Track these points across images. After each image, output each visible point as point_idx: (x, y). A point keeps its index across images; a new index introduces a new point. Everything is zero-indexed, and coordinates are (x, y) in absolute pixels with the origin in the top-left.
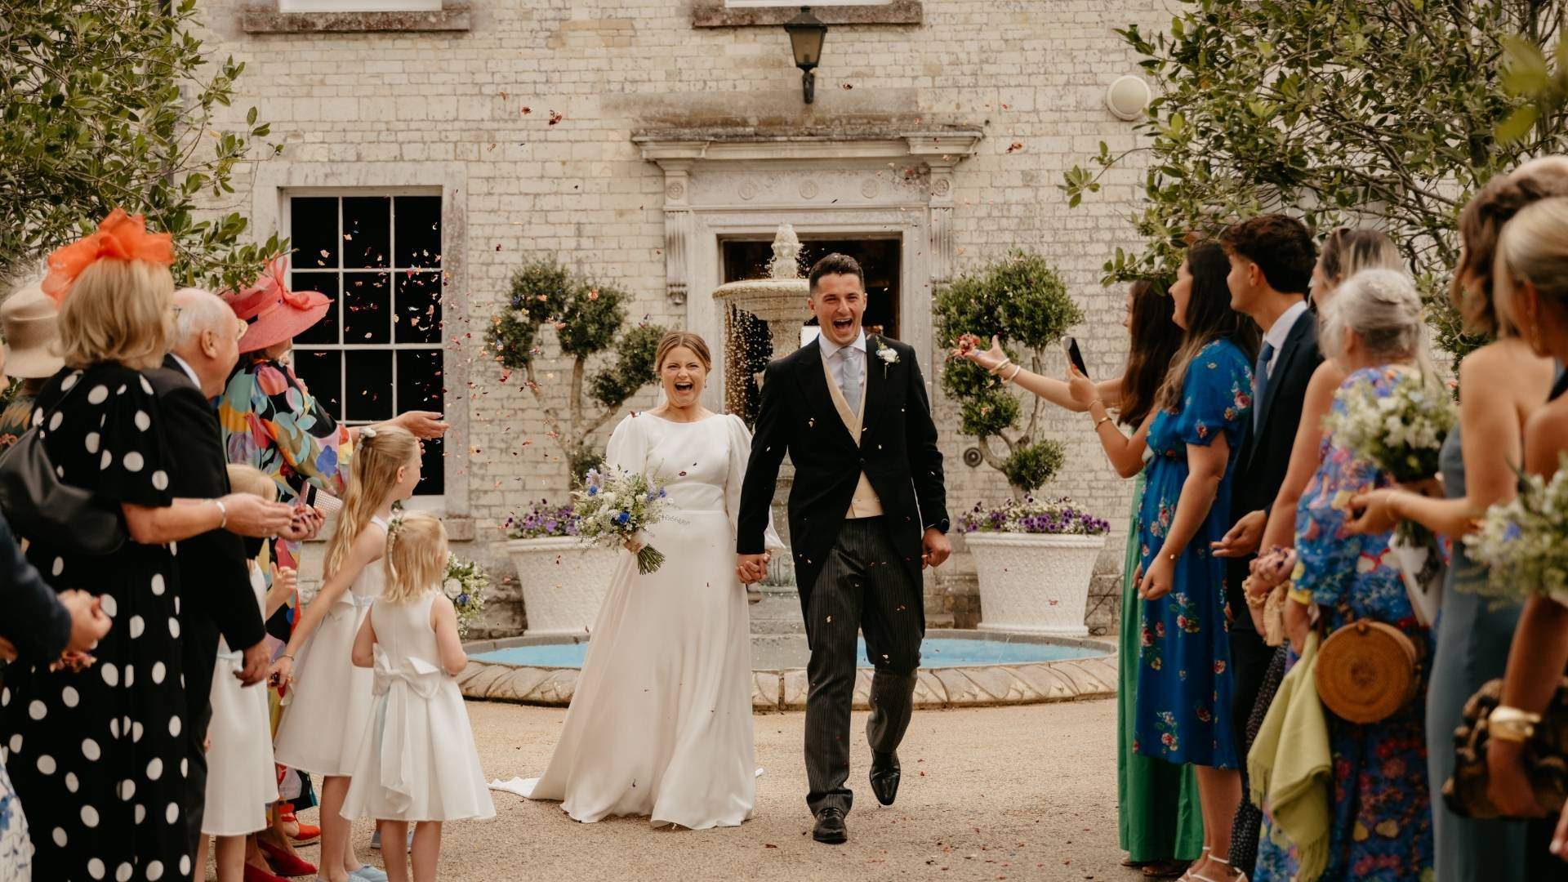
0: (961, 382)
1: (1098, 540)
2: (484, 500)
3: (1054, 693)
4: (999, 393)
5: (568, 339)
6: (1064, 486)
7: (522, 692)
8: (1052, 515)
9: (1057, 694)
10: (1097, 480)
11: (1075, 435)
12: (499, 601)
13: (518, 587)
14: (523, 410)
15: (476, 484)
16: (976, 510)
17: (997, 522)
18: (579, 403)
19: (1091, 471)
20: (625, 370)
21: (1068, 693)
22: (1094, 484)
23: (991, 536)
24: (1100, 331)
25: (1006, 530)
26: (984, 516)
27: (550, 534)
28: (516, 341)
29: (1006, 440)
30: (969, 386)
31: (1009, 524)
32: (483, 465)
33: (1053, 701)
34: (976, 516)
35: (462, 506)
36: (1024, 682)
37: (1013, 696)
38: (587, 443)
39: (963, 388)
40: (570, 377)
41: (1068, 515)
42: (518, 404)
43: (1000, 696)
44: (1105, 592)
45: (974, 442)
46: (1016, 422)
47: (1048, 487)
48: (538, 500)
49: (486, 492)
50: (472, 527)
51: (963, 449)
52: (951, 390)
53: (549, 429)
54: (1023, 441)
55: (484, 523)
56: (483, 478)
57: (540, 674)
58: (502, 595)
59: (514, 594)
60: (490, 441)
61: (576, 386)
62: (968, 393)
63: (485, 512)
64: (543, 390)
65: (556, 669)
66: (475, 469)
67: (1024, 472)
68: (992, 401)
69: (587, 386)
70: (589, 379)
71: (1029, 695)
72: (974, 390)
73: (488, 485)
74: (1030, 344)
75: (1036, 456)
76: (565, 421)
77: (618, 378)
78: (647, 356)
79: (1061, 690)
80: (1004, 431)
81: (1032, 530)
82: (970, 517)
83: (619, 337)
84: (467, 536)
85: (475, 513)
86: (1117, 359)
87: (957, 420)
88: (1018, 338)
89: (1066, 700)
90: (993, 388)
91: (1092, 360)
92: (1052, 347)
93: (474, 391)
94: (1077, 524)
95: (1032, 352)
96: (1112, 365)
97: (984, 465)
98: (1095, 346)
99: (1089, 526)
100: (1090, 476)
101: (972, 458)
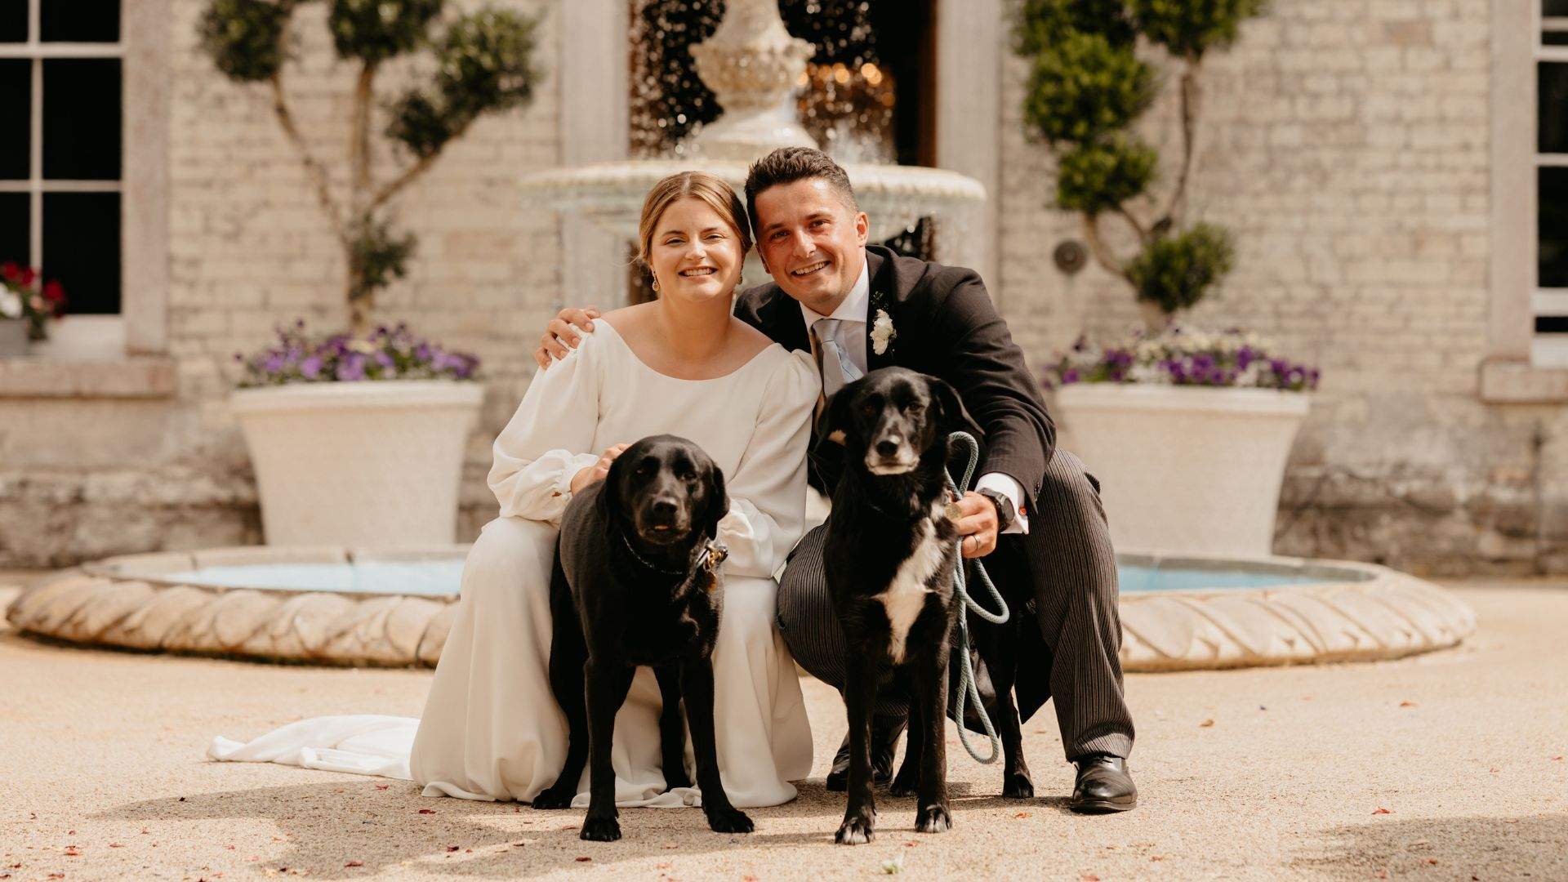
0: (1055, 115)
1: (1295, 403)
2: (194, 325)
3: (1276, 648)
4: (1121, 138)
5: (347, 28)
6: (1232, 310)
7: (231, 634)
8: (1216, 355)
9: (1283, 650)
10: (1289, 298)
11: (1253, 219)
12: (217, 505)
13: (251, 480)
14: (265, 164)
15: (179, 295)
16: (1078, 348)
17: (1115, 368)
18: (363, 151)
19: (1279, 283)
20: (448, 86)
21: (1303, 649)
22: (1285, 308)
23: (1106, 393)
24: (1297, 34)
25: (1132, 381)
26: (1092, 357)
27: (310, 381)
28: (251, 33)
29: (1133, 222)
30: (1069, 121)
31: (1137, 371)
32: (194, 263)
33: (1276, 663)
34: (1078, 359)
35: (153, 333)
36: (1220, 627)
37: (1198, 652)
38: (379, 215)
39: (1057, 126)
40: (349, 107)
41: (1244, 358)
42: (257, 154)
43: (1174, 651)
44: (1303, 498)
45: (1073, 227)
46: (1152, 188)
47: (1206, 308)
48: (288, 323)
49: (196, 310)
50: (171, 373)
51: (1051, 243)
52: (1034, 131)
53: (312, 197)
54: (1164, 224)
55: (194, 367)
56: (192, 285)
57: (269, 602)
58: (224, 494)
59: (244, 492)
60: (207, 218)
61: (362, 121)
62: (1067, 135)
63: (194, 346)
64: (303, 128)
65: (301, 593)
66: (179, 270)
67: (1166, 279)
68: (1109, 149)
69: (380, 119)
70: (384, 105)
71: (1229, 651)
72: (1081, 128)
73: (200, 298)
74: (1177, 50)
75: (1187, 250)
76: (340, 184)
77: (437, 100)
78: (487, 61)
79: (1290, 643)
80: (1129, 205)
81: (1180, 379)
82: (1065, 360)
83: (437, 31)
84: (164, 386)
85: (177, 348)
86: (1329, 85)
87: (1046, 186)
88: (1158, 37)
89: (1300, 662)
90: (1113, 125)
91: (1282, 85)
92: (1213, 60)
93: (178, 131)
94: (1261, 373)
95: (1179, 66)
96: (1316, 97)
97: (1092, 271)
98: (1291, 62)
99: (1282, 377)
100: (1276, 293)
101: (1068, 259)
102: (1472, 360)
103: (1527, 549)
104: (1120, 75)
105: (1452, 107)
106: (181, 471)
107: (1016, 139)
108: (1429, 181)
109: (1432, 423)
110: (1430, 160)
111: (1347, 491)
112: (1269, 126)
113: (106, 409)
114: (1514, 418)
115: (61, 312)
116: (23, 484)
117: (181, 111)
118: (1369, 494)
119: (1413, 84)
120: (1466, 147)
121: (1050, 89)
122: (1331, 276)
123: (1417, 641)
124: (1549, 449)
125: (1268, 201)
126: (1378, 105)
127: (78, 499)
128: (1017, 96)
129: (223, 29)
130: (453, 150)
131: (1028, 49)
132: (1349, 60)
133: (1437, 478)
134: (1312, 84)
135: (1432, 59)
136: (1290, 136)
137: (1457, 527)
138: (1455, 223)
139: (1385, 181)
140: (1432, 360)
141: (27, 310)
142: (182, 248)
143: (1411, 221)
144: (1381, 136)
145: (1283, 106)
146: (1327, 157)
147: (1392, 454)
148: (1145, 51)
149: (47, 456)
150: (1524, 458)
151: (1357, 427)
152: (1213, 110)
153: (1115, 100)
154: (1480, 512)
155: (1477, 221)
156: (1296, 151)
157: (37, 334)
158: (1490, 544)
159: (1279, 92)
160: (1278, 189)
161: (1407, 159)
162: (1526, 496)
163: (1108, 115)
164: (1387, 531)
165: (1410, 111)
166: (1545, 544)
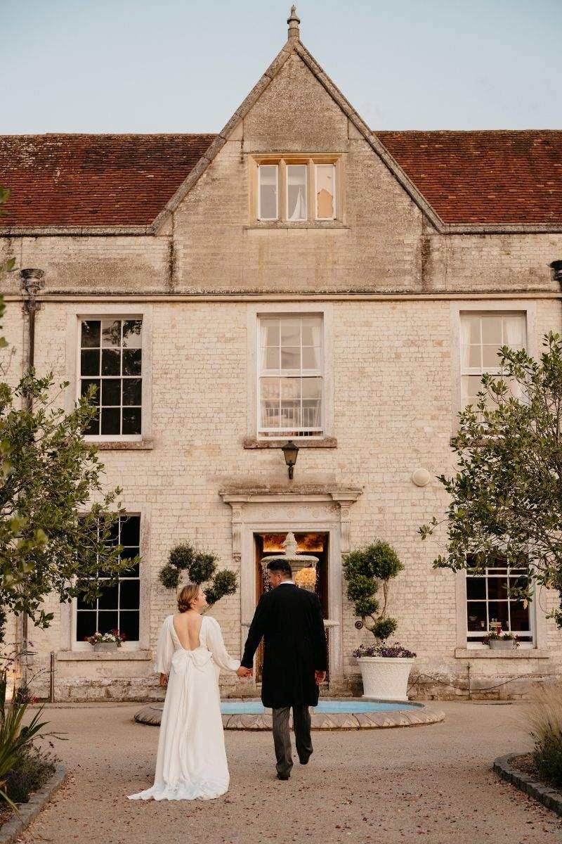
0: (355, 594)
1: (411, 661)
3: (402, 723)
4: (370, 599)
5: (193, 576)
6: (397, 637)
8: (393, 649)
9: (404, 724)
10: (410, 634)
11: (401, 616)
15: (153, 636)
16: (361, 648)
17: (370, 653)
19: (408, 630)
20: (217, 589)
21: (407, 723)
23: (367, 659)
24: (410, 573)
25: (374, 656)
26: (365, 650)
28: (171, 577)
29: (373, 618)
30: (358, 596)
31: (375, 654)
33: (402, 726)
34: (362, 651)
35: (146, 645)
39: (355, 596)
41: (399, 650)
43: (381, 725)
44: (414, 682)
45: (359, 619)
46: (378, 611)
47: (391, 638)
50: (150, 654)
51: (355, 621)
52: (350, 597)
54: (380, 618)
62: (358, 599)
66: (152, 630)
67: (381, 632)
68: (367, 602)
72: (361, 597)
74: (383, 578)
75: (386, 625)
77: (215, 591)
78: (225, 583)
80: (372, 614)
81: (385, 656)
83: (214, 575)
84: (149, 658)
85: (152, 649)
86: (418, 584)
87: (352, 610)
88: (378, 576)
89: (406, 726)
90: (368, 596)
91: (407, 584)
92: (391, 579)
93: (152, 597)
94: (403, 653)
95: (383, 582)
96: (416, 587)
97: (364, 628)
98: (409, 579)
99: (408, 654)
100: (408, 633)
101: (358, 626)
102: (453, 649)
103: (467, 693)
104: (370, 585)
105: (446, 589)
106: (153, 678)
107: (346, 598)
108: (442, 606)
109: (444, 663)
110: (442, 602)
111: (425, 680)
112: (405, 594)
113: (136, 663)
114: (463, 662)
115: (124, 640)
116: (116, 681)
117: (153, 593)
118: (430, 680)
119: (438, 584)
120: (450, 599)
121: (353, 588)
122: (420, 629)
123: (431, 721)
124: (471, 669)
125: (405, 612)
126: (429, 589)
127: (129, 684)
128: (346, 589)
129: (165, 576)
130: (217, 602)
131: (348, 579)
132: (422, 578)
133: (446, 676)
134: (414, 584)
135: (442, 578)
136: (410, 596)
137: (450, 688)
138: (449, 616)
139: (432, 606)
140: (444, 648)
141: (117, 640)
142: (153, 625)
143: (438, 616)
144: (430, 596)
145: (408, 589)
146: (418, 601)
147: (435, 671)
148: (375, 578)
149: (122, 674)
150: (466, 671)
151: (427, 664)
152: (392, 590)
153: (368, 589)
154: (456, 684)
155: (453, 616)
156: (411, 600)
157: (119, 646)
158: (458, 692)
159: (407, 586)
160: (407, 609)
161: (436, 601)
162: (466, 681)
163: (367, 594)
164: (435, 690)
165: (437, 590)
166: (471, 692)
